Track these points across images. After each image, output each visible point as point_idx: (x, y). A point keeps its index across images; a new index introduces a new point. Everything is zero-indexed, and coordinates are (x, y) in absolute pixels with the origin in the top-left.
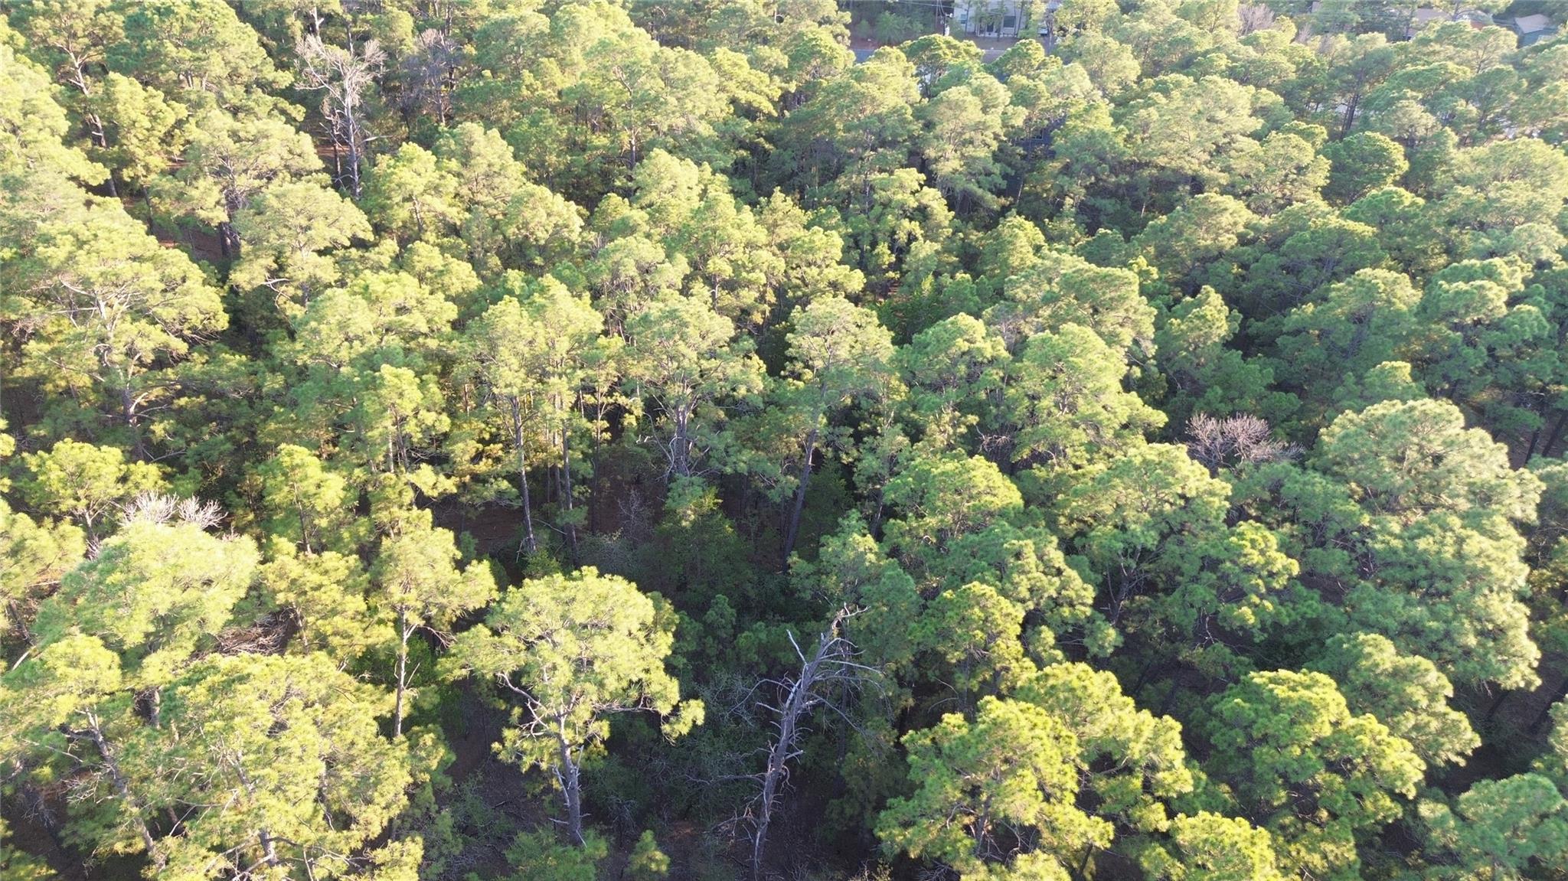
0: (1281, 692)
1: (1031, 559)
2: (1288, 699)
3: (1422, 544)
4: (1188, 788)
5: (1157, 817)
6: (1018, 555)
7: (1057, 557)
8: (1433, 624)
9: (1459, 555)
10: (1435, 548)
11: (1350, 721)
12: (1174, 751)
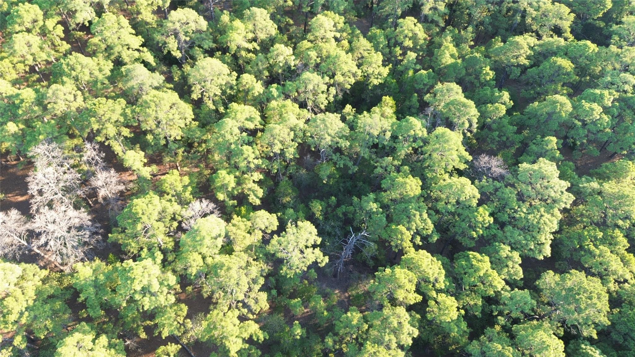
0: (474, 262)
1: (418, 217)
2: (475, 265)
3: (530, 217)
4: (443, 287)
5: (434, 294)
6: (415, 215)
7: (425, 216)
8: (524, 242)
9: (538, 223)
10: (533, 218)
11: (490, 270)
12: (442, 278)
